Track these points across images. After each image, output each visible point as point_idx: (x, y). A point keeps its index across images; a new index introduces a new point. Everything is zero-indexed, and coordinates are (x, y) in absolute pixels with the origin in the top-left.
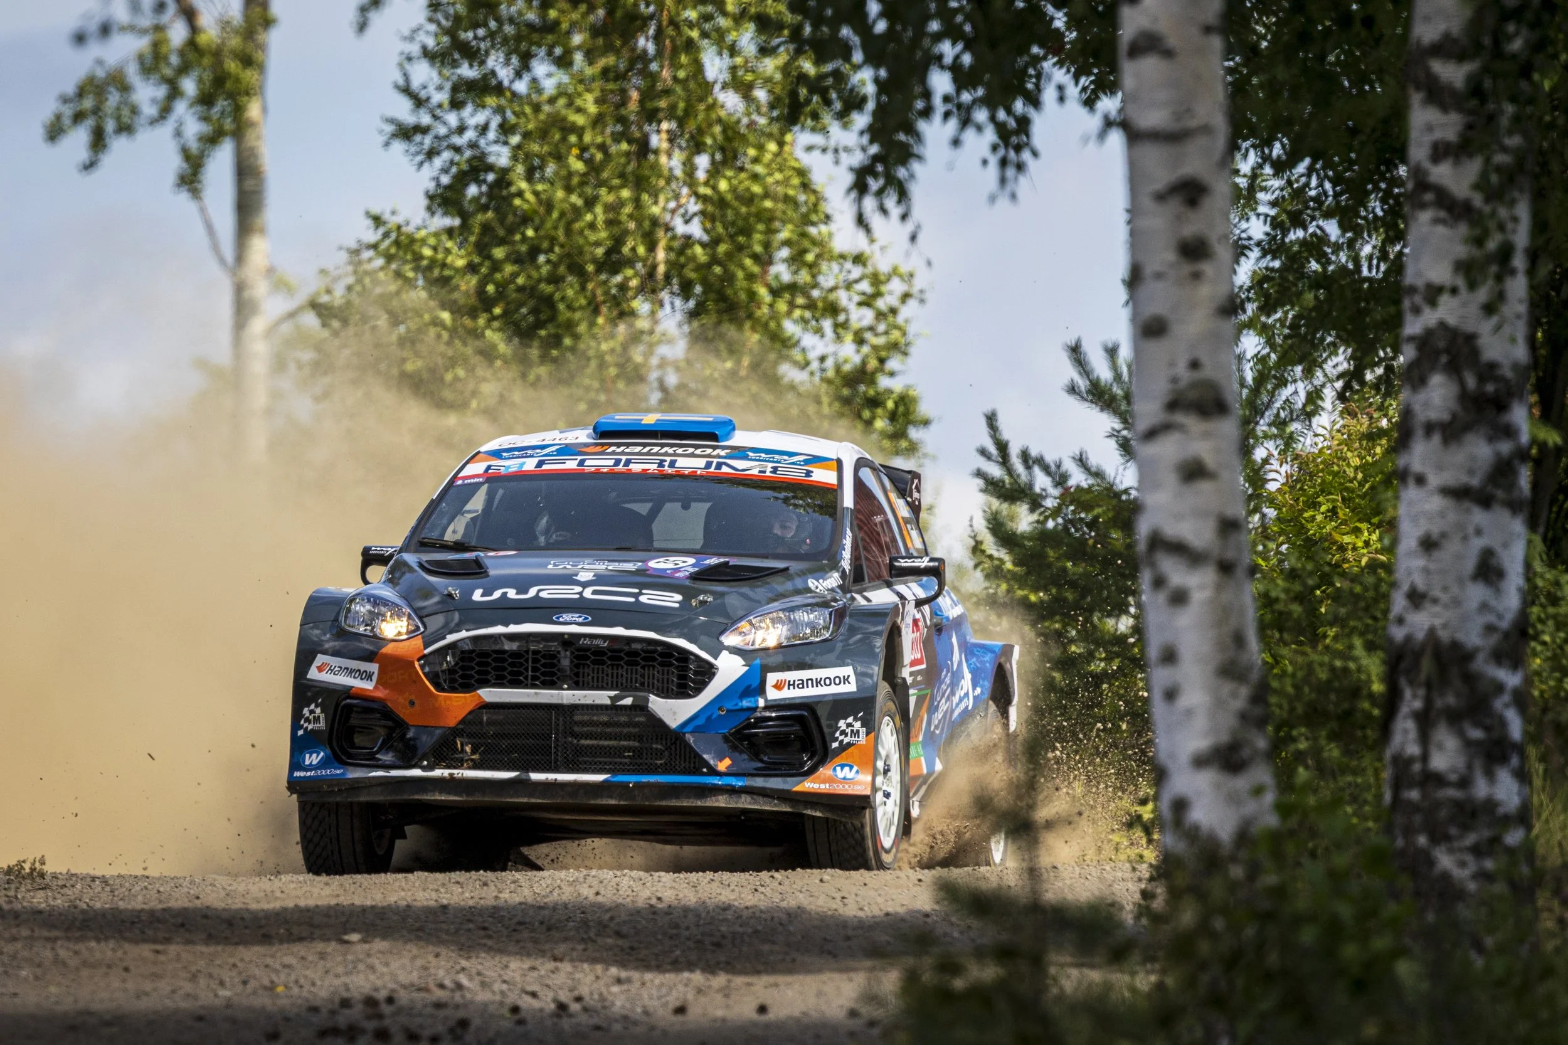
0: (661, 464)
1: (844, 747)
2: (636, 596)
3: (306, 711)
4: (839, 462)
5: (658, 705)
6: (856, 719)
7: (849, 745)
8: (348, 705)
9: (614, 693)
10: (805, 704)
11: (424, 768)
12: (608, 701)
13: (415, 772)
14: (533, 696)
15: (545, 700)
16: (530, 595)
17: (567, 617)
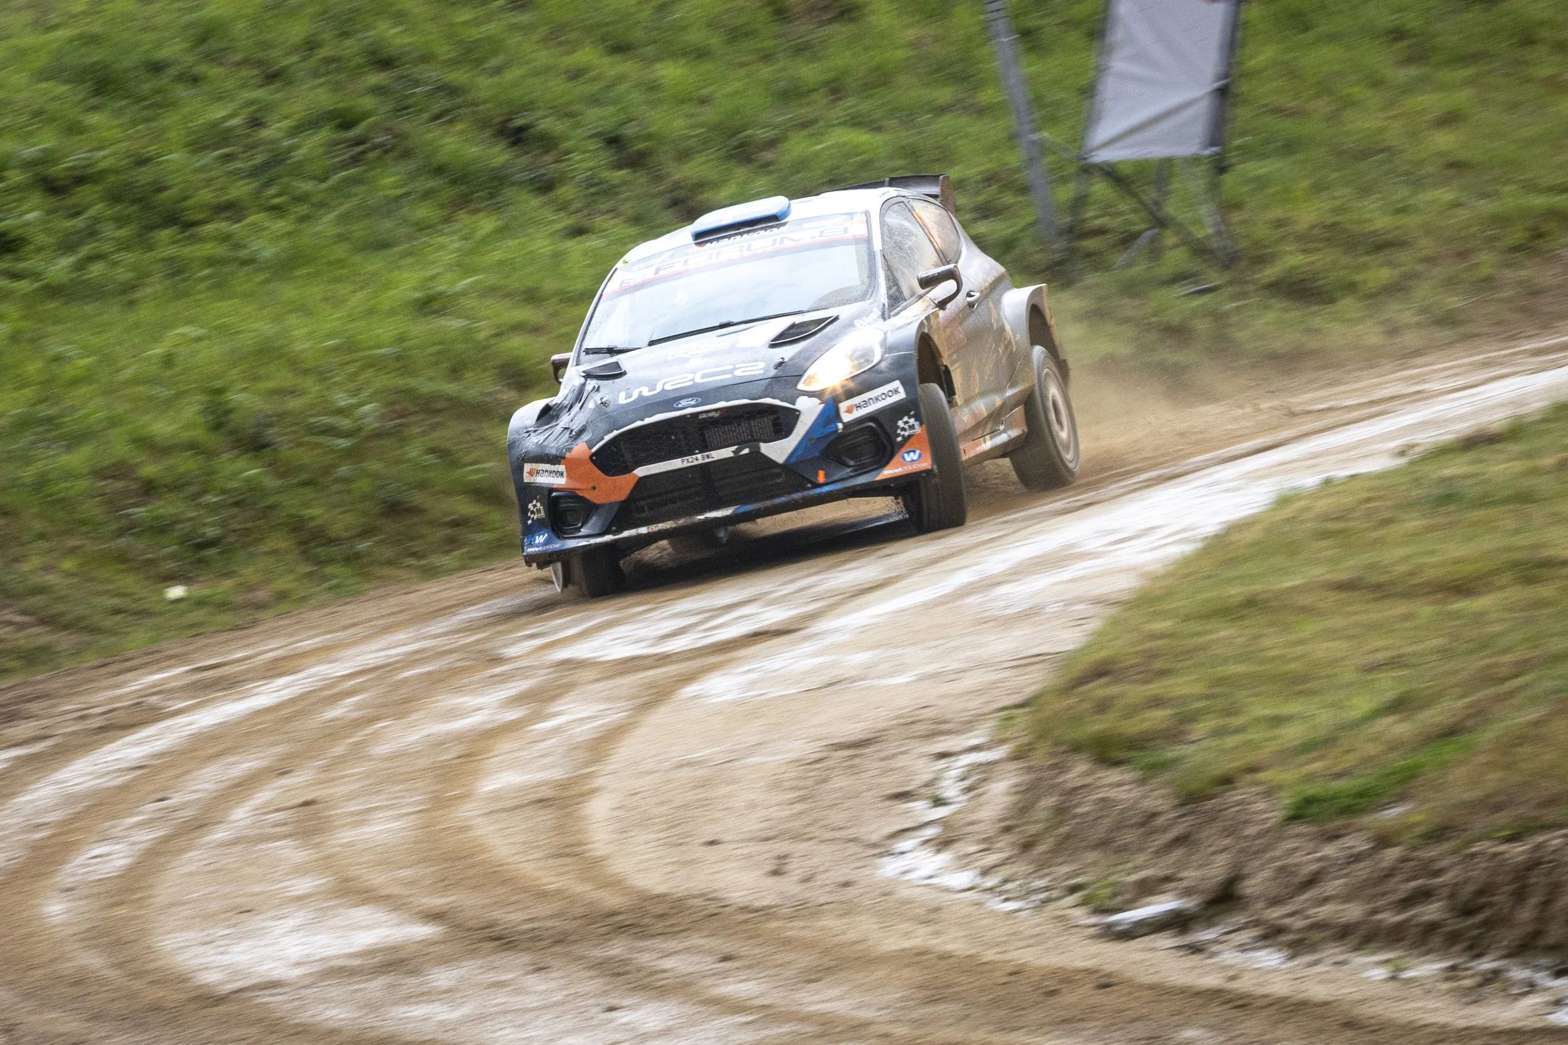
0: (741, 251)
2: (731, 371)
3: (530, 506)
4: (867, 214)
5: (768, 449)
6: (910, 417)
7: (910, 436)
8: (556, 497)
9: (734, 448)
10: (871, 417)
11: (614, 533)
12: (732, 455)
13: (609, 538)
14: (676, 464)
15: (686, 464)
16: (659, 389)
17: (683, 403)
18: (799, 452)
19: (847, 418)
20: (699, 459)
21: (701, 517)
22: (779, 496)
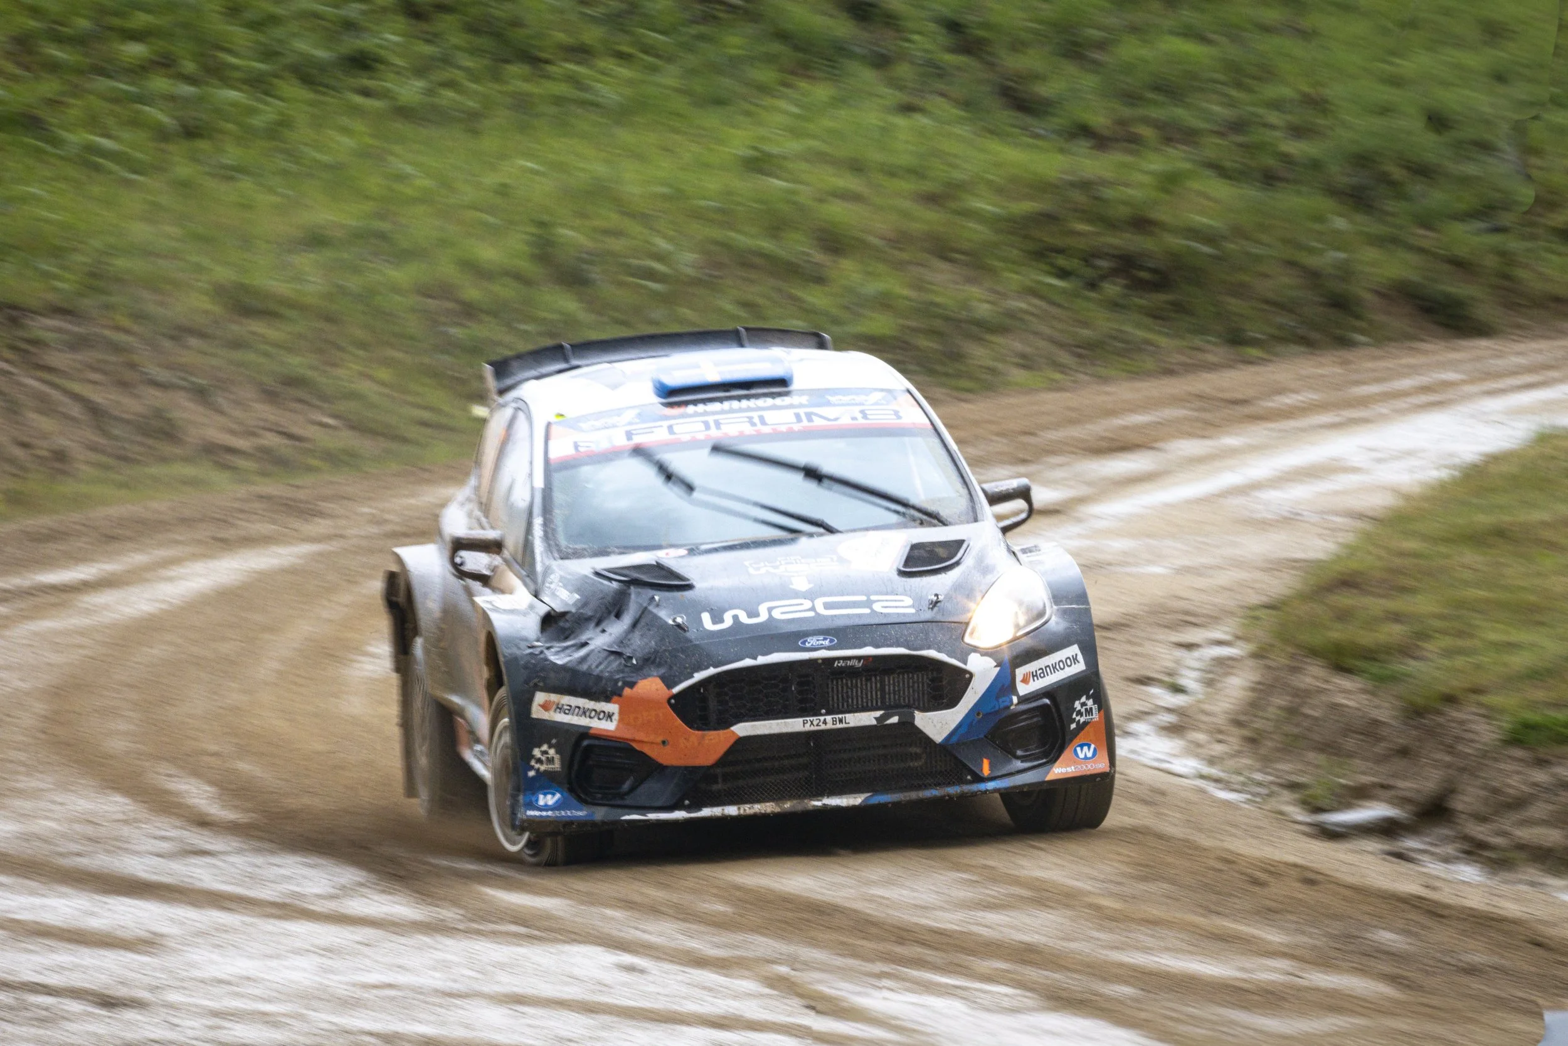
0: (752, 423)
1: (1081, 727)
2: (868, 604)
3: (537, 752)
5: (925, 721)
6: (1088, 698)
7: (1086, 723)
8: (588, 746)
9: (878, 713)
10: (1047, 692)
11: (688, 809)
12: (874, 722)
13: (679, 815)
14: (795, 725)
15: (808, 728)
16: (763, 617)
17: (812, 641)
18: (963, 731)
19: (1023, 689)
20: (827, 722)
21: (818, 803)
22: (926, 787)
